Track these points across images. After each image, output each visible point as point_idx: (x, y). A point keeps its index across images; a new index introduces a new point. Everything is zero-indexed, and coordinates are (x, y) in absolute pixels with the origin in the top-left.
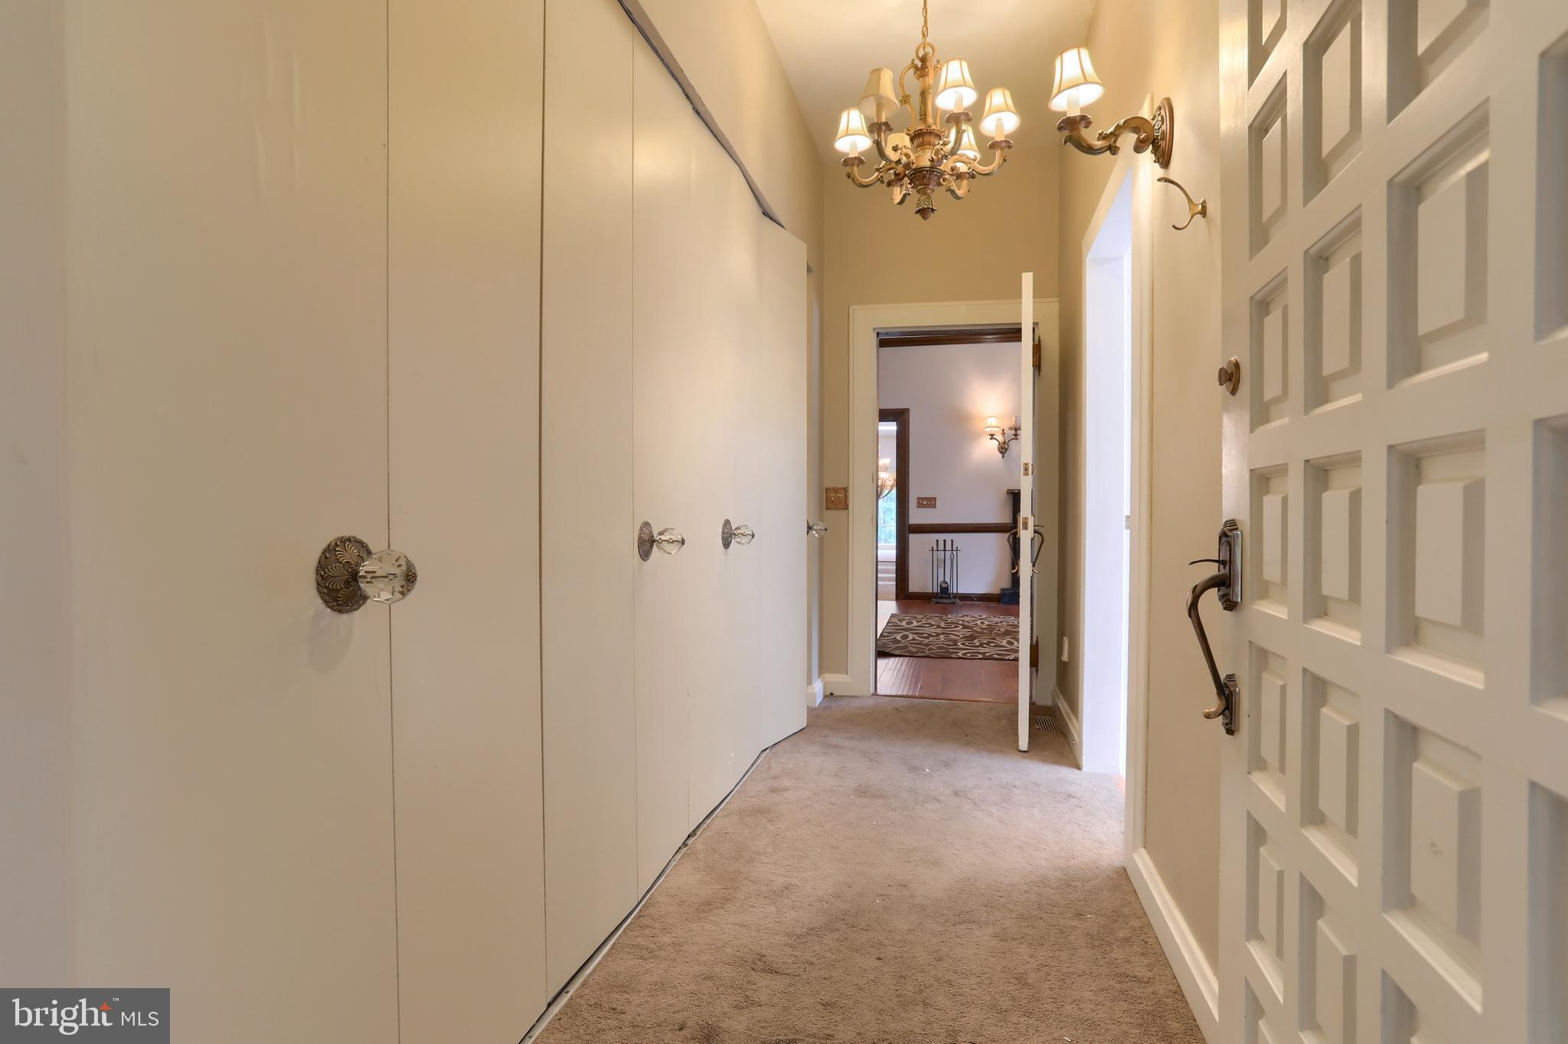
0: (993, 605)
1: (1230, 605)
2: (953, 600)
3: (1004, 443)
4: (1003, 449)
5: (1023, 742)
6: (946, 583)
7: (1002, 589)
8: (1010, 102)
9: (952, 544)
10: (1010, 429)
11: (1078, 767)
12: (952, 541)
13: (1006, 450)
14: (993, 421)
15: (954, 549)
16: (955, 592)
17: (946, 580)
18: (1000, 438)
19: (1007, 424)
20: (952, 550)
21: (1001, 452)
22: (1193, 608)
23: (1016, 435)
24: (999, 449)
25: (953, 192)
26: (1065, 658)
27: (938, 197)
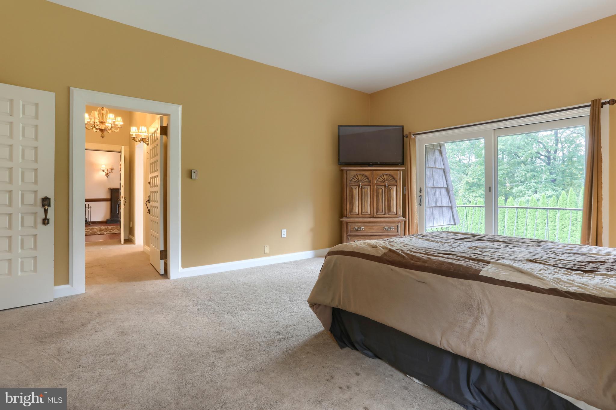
0: (104, 224)
1: (149, 203)
2: (89, 224)
3: (108, 173)
4: (107, 175)
5: (122, 242)
6: (86, 218)
7: (107, 219)
8: (122, 120)
9: (88, 205)
10: (110, 169)
11: (135, 244)
12: (88, 204)
13: (108, 175)
14: (104, 166)
15: (89, 207)
16: (90, 221)
17: (86, 217)
18: (106, 172)
19: (109, 167)
20: (88, 207)
21: (106, 176)
22: (146, 203)
23: (112, 171)
24: (106, 175)
25: (108, 132)
26: (131, 226)
27: (105, 133)
